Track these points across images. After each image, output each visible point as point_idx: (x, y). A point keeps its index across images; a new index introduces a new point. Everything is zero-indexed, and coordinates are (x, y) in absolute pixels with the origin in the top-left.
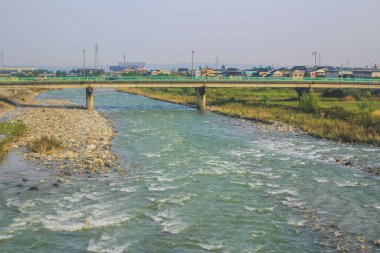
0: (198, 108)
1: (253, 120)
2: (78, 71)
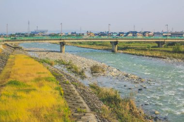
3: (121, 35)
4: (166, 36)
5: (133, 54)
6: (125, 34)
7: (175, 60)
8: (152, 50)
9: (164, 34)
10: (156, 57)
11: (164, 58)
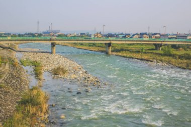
0: (107, 53)
1: (141, 59)
2: (29, 34)
3: (127, 36)
4: (171, 38)
5: (124, 57)
6: (131, 36)
7: (161, 63)
8: (145, 52)
9: (170, 36)
10: (144, 60)
11: (151, 61)
